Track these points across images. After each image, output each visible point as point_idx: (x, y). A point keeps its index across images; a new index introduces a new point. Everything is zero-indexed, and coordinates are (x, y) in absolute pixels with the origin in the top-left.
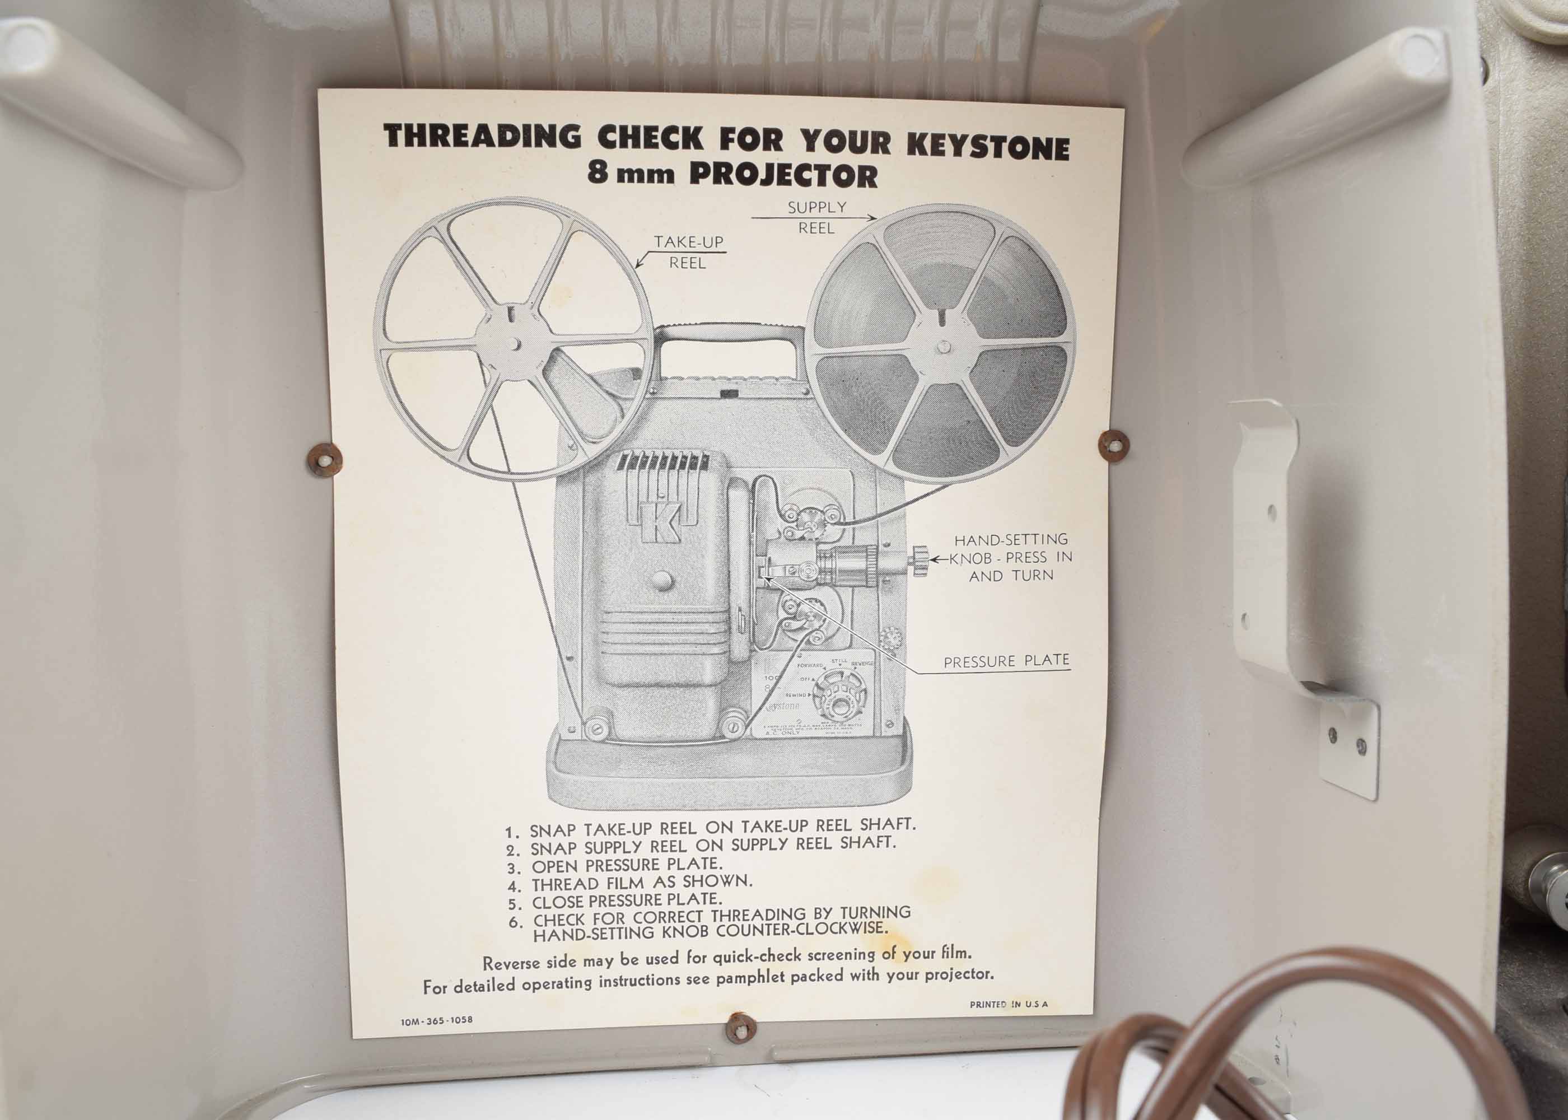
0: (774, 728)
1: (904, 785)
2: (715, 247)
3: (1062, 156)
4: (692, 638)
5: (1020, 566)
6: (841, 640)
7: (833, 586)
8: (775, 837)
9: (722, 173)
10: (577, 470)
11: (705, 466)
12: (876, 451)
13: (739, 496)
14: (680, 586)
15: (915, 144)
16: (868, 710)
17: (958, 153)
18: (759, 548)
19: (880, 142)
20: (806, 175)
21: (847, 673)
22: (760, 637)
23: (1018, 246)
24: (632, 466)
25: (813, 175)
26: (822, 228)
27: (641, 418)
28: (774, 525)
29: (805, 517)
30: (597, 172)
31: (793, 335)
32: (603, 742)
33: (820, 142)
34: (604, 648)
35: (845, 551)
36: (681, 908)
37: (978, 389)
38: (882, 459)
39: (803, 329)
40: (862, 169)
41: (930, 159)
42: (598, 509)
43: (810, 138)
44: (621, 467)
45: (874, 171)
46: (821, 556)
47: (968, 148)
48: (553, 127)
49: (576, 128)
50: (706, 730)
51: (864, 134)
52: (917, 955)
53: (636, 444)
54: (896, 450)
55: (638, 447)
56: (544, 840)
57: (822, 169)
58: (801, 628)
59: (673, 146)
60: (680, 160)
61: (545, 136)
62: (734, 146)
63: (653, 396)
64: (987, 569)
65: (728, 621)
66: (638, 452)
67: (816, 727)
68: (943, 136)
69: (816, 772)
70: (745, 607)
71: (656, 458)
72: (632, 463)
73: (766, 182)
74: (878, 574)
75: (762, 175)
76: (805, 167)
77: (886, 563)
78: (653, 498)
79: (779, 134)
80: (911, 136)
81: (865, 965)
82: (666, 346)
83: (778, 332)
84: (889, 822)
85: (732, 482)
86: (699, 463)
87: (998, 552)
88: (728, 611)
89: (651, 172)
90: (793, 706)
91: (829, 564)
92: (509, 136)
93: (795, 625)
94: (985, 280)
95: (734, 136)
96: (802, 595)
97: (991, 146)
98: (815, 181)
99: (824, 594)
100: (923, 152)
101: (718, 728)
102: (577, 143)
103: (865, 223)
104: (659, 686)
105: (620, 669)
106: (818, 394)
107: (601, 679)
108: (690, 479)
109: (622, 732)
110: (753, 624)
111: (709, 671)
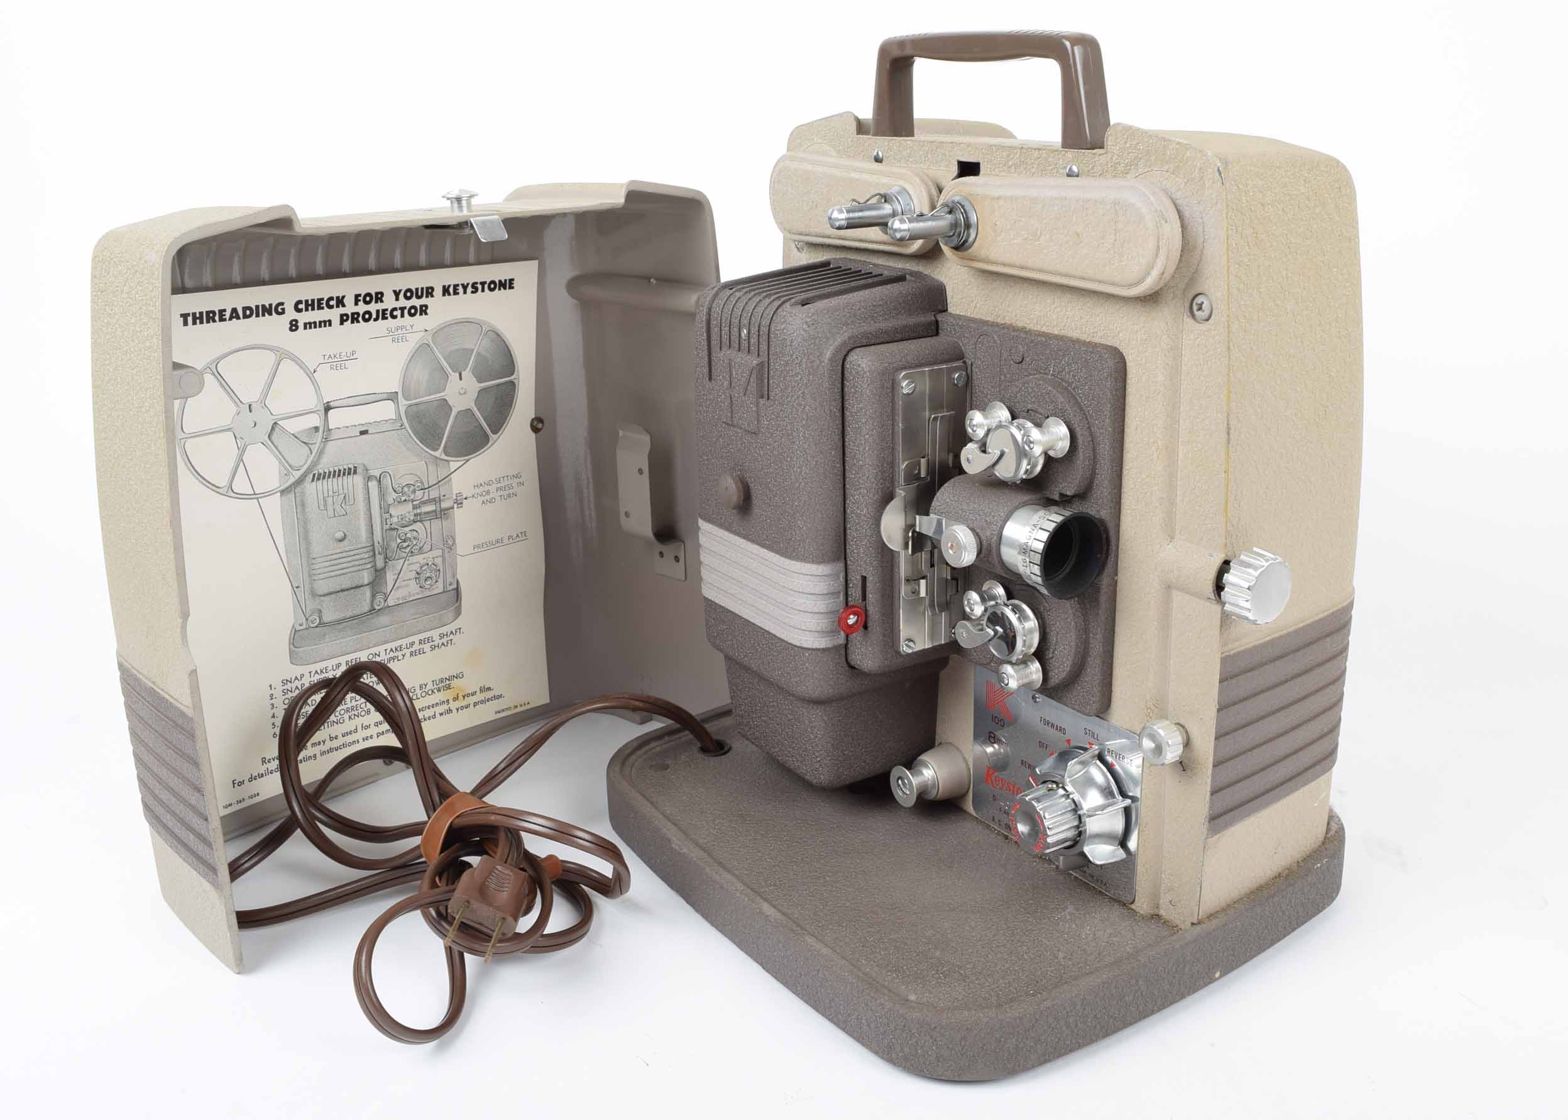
0: (398, 599)
1: (458, 612)
2: (352, 356)
3: (511, 287)
4: (357, 563)
5: (502, 493)
6: (427, 547)
7: (421, 521)
8: (399, 654)
9: (355, 317)
10: (290, 486)
11: (355, 472)
12: (436, 450)
13: (373, 485)
14: (349, 537)
15: (446, 291)
16: (441, 580)
17: (465, 292)
18: (385, 509)
19: (430, 292)
20: (395, 313)
21: (430, 564)
22: (389, 554)
23: (491, 334)
24: (318, 479)
25: (398, 313)
26: (404, 339)
27: (321, 452)
28: (391, 497)
29: (406, 489)
30: (294, 326)
31: (392, 397)
32: (317, 627)
33: (401, 296)
34: (314, 578)
35: (424, 503)
36: (357, 703)
37: (478, 409)
38: (439, 453)
39: (397, 393)
40: (421, 306)
41: (453, 297)
42: (303, 505)
43: (397, 294)
44: (313, 480)
45: (426, 306)
46: (415, 507)
47: (469, 289)
48: (270, 305)
49: (282, 304)
50: (366, 608)
51: (422, 289)
52: (468, 695)
53: (320, 466)
54: (445, 447)
55: (321, 468)
56: (288, 687)
57: (402, 309)
58: (408, 546)
59: (330, 307)
60: (334, 314)
61: (267, 310)
62: (361, 303)
63: (326, 440)
64: (488, 497)
65: (374, 550)
66: (321, 471)
67: (418, 594)
68: (458, 285)
69: (418, 616)
70: (381, 542)
71: (330, 472)
72: (319, 477)
73: (376, 320)
74: (441, 511)
75: (374, 316)
76: (395, 309)
77: (444, 505)
78: (331, 493)
79: (382, 294)
80: (444, 287)
81: (446, 707)
82: (331, 412)
83: (385, 396)
84: (452, 632)
85: (369, 478)
86: (351, 471)
87: (493, 488)
88: (373, 545)
89: (320, 322)
90: (407, 586)
91: (418, 511)
92: (248, 312)
93: (405, 545)
94: (478, 354)
95: (361, 298)
96: (407, 529)
97: (480, 287)
98: (399, 316)
99: (418, 526)
100: (449, 294)
101: (372, 605)
102: (283, 312)
103: (422, 334)
104: (343, 591)
105: (323, 587)
106: (407, 425)
107: (314, 594)
108: (348, 480)
109: (326, 619)
110: (385, 549)
111: (366, 577)
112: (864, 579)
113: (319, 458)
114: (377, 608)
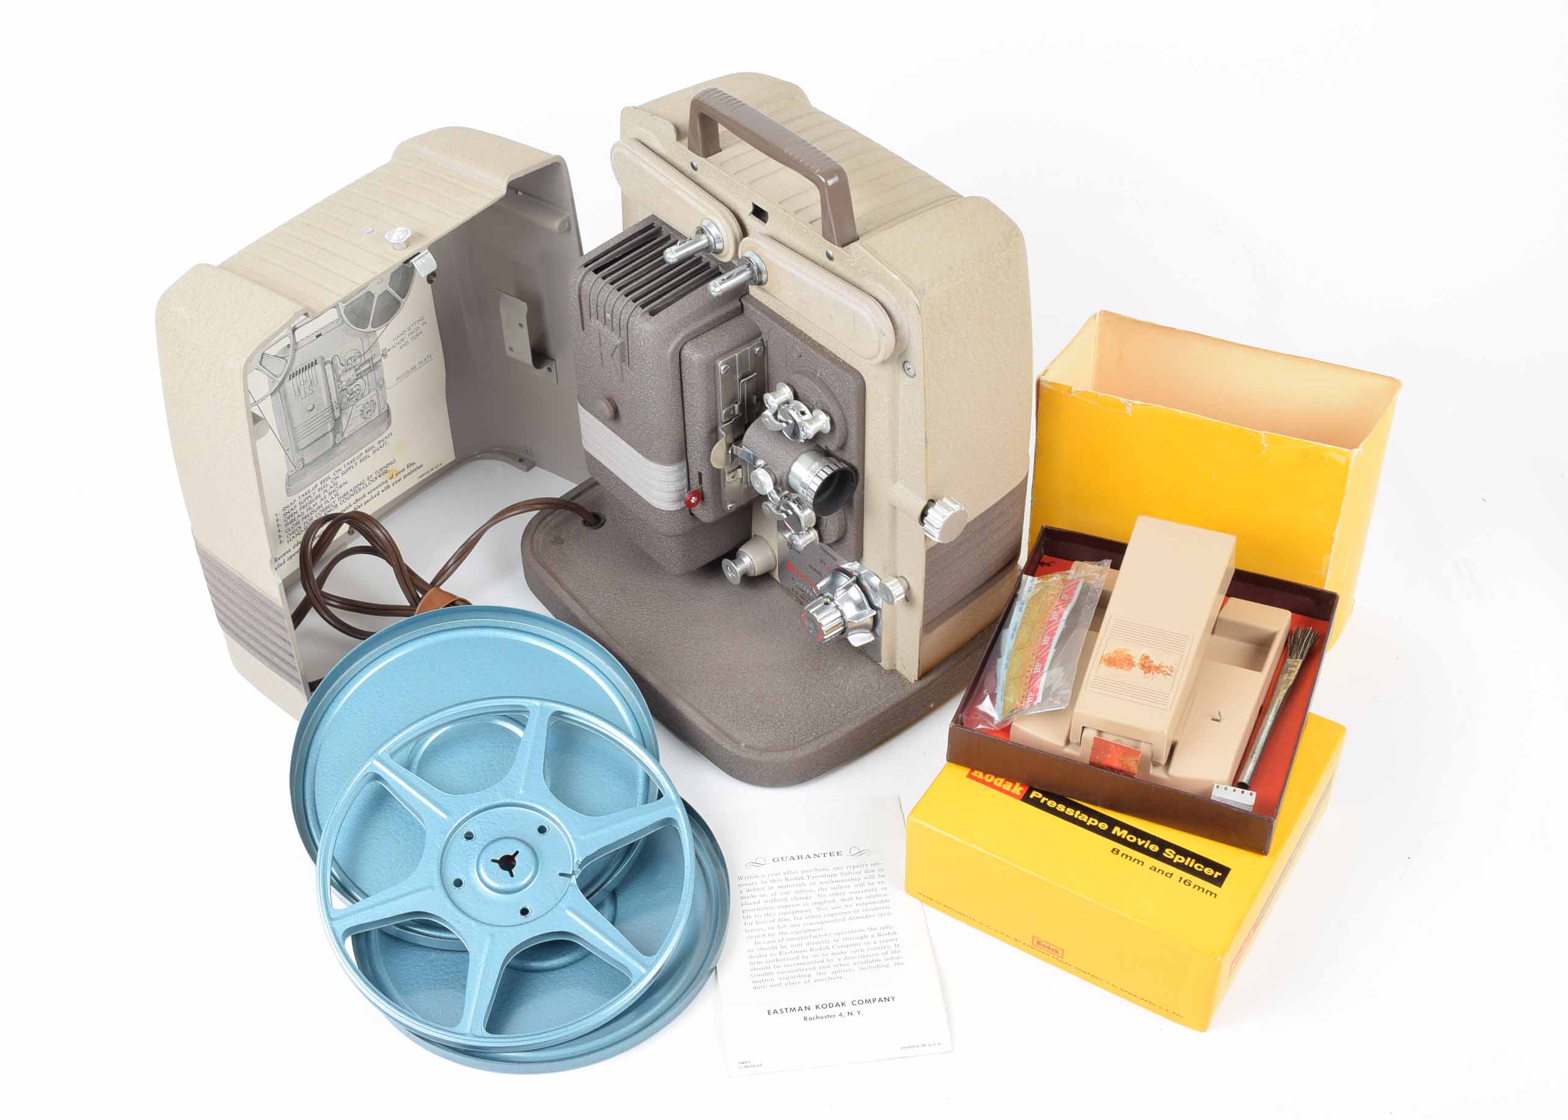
0: (350, 431)
1: (389, 424)
4: (322, 420)
5: (412, 335)
6: (366, 392)
7: (361, 377)
8: (353, 464)
10: (276, 388)
11: (316, 363)
12: (366, 327)
13: (328, 367)
14: (316, 406)
16: (377, 410)
18: (337, 379)
21: (369, 401)
22: (343, 407)
24: (293, 377)
27: (293, 360)
28: (341, 369)
29: (350, 361)
31: (335, 305)
32: (302, 468)
34: (297, 440)
35: (362, 365)
37: (392, 288)
38: (369, 329)
39: (337, 302)
42: (285, 397)
44: (290, 379)
46: (356, 370)
50: (331, 445)
52: (399, 473)
53: (294, 368)
54: (372, 323)
56: (287, 510)
58: (354, 396)
63: (296, 350)
64: (404, 342)
65: (333, 408)
66: (294, 371)
67: (362, 423)
69: (363, 437)
70: (336, 400)
71: (300, 370)
74: (373, 365)
77: (375, 361)
78: (302, 383)
81: (386, 485)
82: (296, 332)
83: (330, 307)
84: (386, 437)
85: (325, 363)
86: (314, 364)
87: (406, 335)
88: (332, 405)
90: (355, 421)
91: (359, 372)
93: (352, 396)
96: (352, 386)
99: (359, 381)
101: (334, 441)
104: (316, 441)
105: (302, 444)
106: (347, 321)
107: (298, 450)
108: (312, 371)
109: (306, 462)
110: (340, 404)
111: (329, 427)
112: (700, 474)
113: (292, 365)
114: (337, 442)
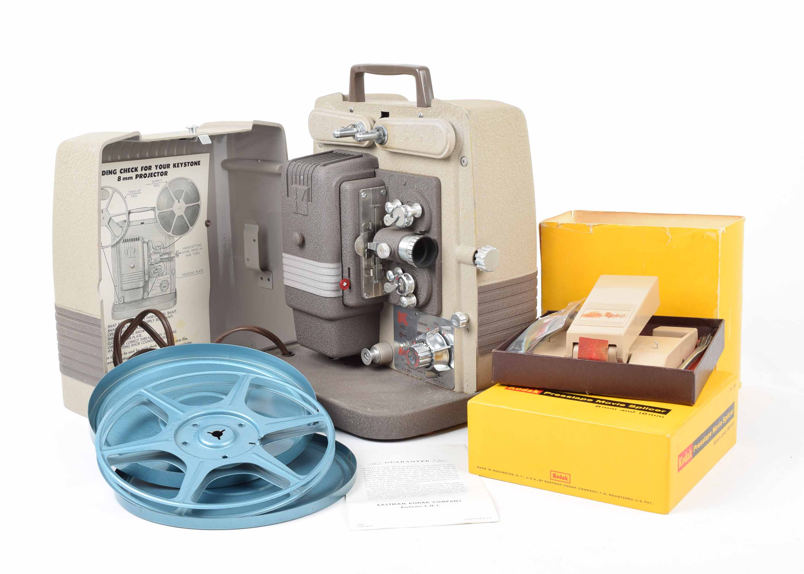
0: (153, 295)
1: (175, 303)
2: (139, 192)
3: (199, 165)
4: (138, 278)
5: (194, 252)
6: (164, 273)
7: (163, 262)
9: (141, 176)
10: (115, 244)
11: (139, 240)
12: (169, 232)
13: (145, 245)
14: (135, 267)
15: (174, 166)
16: (169, 288)
17: (182, 166)
18: (149, 256)
19: (168, 166)
20: (155, 174)
21: (166, 280)
22: (150, 275)
23: (192, 185)
24: (125, 242)
25: (156, 174)
26: (158, 185)
27: (127, 231)
28: (152, 251)
29: (157, 248)
30: (119, 179)
31: (153, 209)
32: (122, 304)
33: (158, 168)
34: (123, 283)
35: (164, 254)
36: (135, 339)
37: (185, 216)
38: (170, 233)
39: (155, 207)
40: (165, 172)
41: (177, 168)
42: (119, 252)
43: (156, 166)
44: (123, 242)
45: (167, 172)
46: (160, 256)
47: (183, 165)
48: (112, 170)
49: (116, 170)
50: (141, 298)
51: (166, 165)
52: (178, 341)
53: (126, 236)
54: (173, 231)
55: (126, 238)
56: (111, 328)
57: (158, 173)
58: (158, 272)
59: (132, 171)
60: (133, 175)
61: (110, 172)
62: (143, 170)
63: (128, 226)
64: (188, 253)
65: (144, 273)
66: (126, 239)
67: (160, 293)
68: (179, 163)
69: (160, 303)
70: (147, 270)
71: (129, 239)
72: (126, 241)
73: (148, 177)
74: (170, 258)
75: (148, 176)
76: (155, 173)
77: (172, 255)
78: (130, 248)
79: (151, 166)
80: (174, 164)
82: (131, 214)
83: (151, 209)
84: (172, 312)
85: (144, 242)
86: (137, 239)
87: (190, 250)
88: (144, 271)
89: (129, 178)
90: (156, 289)
91: (162, 257)
92: (104, 173)
93: (156, 271)
94: (186, 192)
95: (143, 168)
96: (157, 265)
97: (187, 164)
98: (157, 176)
99: (161, 264)
100: (176, 167)
101: (143, 296)
102: (116, 173)
103: (165, 183)
104: (132, 289)
105: (126, 287)
106: (159, 222)
107: (122, 290)
108: (136, 243)
109: (126, 301)
110: (149, 272)
111: (141, 284)
112: (349, 269)
113: (126, 233)
114: (145, 298)
